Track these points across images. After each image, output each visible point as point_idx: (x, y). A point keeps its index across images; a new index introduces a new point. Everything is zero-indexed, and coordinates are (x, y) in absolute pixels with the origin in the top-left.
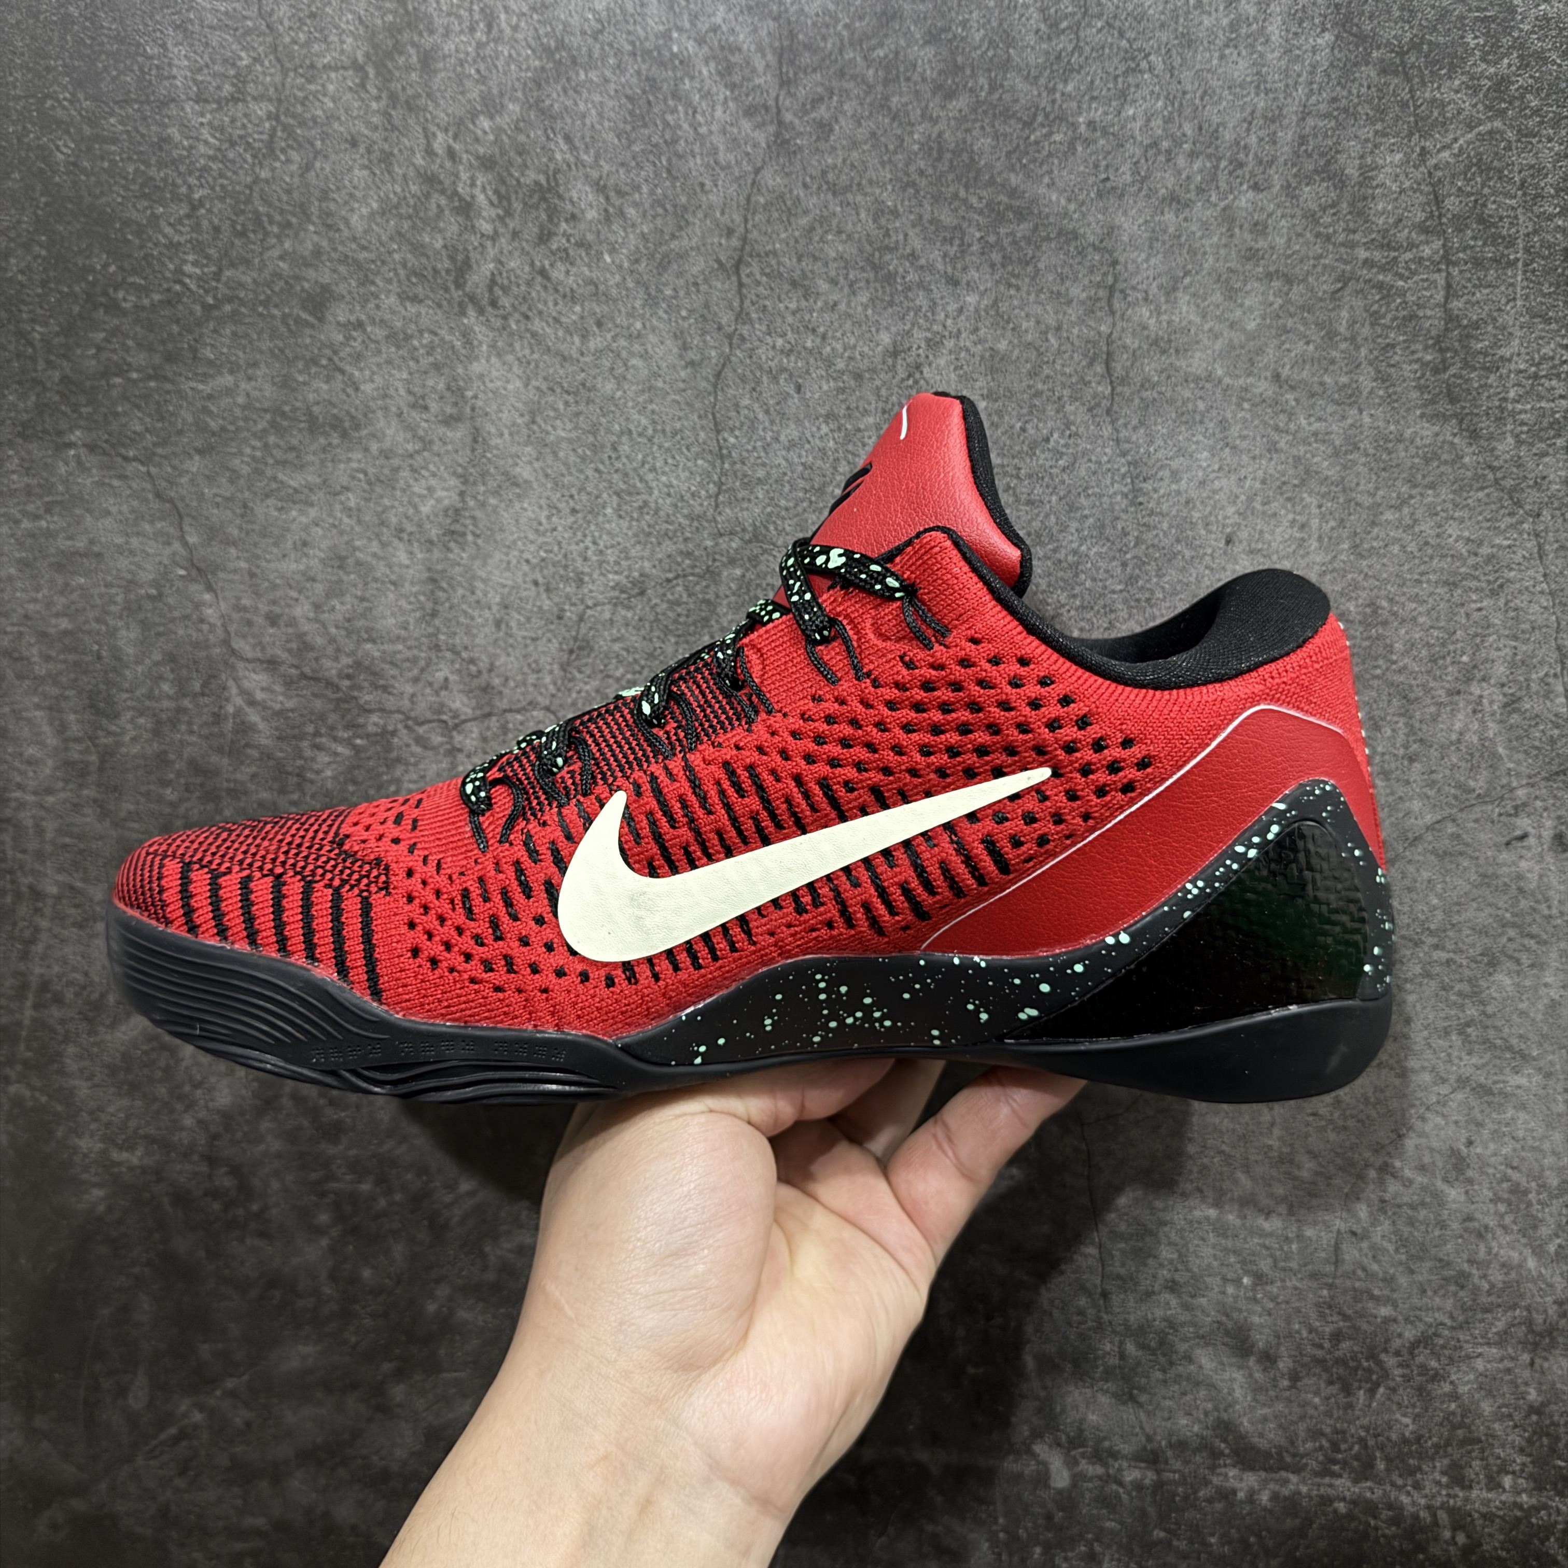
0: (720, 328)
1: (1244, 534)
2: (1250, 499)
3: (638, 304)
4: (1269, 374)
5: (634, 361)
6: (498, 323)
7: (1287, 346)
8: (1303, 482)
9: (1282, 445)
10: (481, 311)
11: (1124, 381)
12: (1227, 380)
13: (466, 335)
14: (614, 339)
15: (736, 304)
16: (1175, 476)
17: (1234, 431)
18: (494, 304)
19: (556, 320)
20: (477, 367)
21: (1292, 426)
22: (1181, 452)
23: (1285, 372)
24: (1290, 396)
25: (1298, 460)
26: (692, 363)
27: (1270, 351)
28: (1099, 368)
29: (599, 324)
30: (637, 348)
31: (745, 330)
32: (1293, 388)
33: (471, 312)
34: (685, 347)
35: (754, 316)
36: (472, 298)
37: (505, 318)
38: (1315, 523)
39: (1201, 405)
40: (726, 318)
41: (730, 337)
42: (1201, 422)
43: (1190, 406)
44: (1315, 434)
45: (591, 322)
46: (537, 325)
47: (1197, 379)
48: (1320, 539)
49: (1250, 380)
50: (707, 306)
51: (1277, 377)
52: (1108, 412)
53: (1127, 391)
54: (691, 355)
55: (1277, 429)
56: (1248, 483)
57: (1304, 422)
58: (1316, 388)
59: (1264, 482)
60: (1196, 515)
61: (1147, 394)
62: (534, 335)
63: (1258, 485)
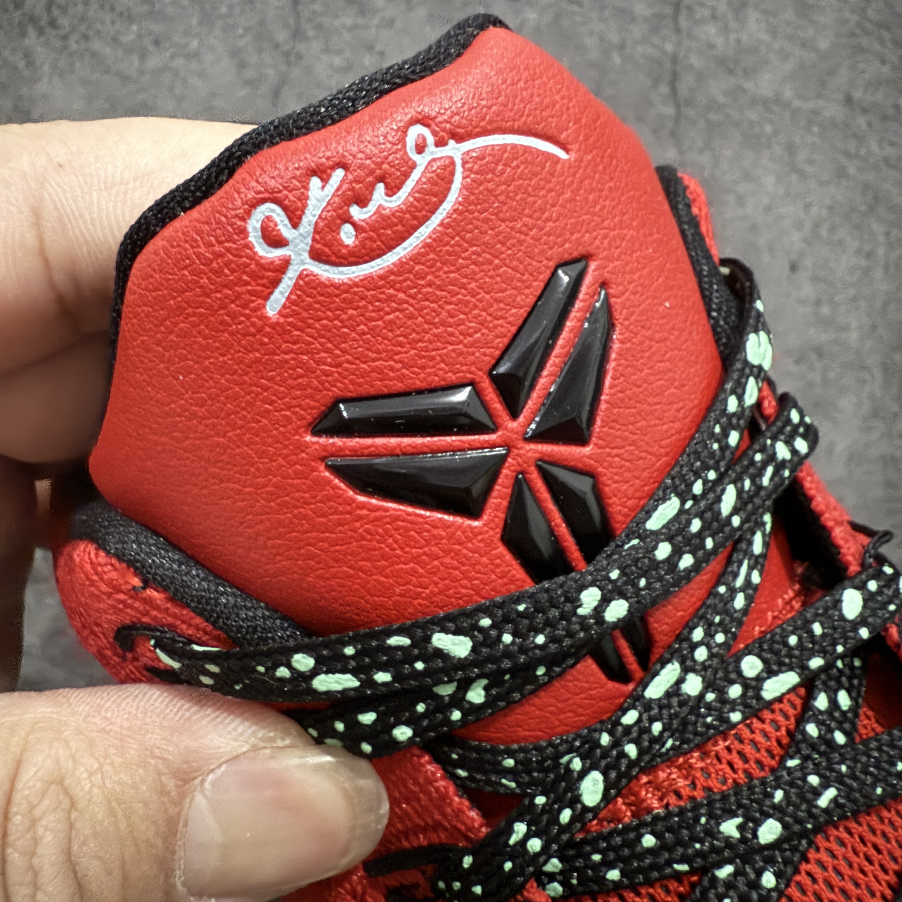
0: (277, 46)
1: (808, 262)
2: (816, 226)
3: (194, 21)
4: (841, 97)
5: (194, 81)
6: (58, 43)
7: (861, 66)
8: (872, 209)
9: (852, 171)
10: (41, 32)
11: (689, 102)
12: (797, 103)
13: (28, 55)
14: (173, 57)
15: (291, 21)
16: (741, 201)
17: (802, 155)
18: (53, 24)
19: (115, 40)
20: (42, 87)
21: (863, 152)
22: (747, 176)
23: (857, 95)
24: (862, 121)
25: (866, 187)
26: (249, 83)
27: (844, 71)
28: (664, 89)
29: (157, 43)
30: (194, 66)
31: (301, 47)
32: (865, 111)
33: (32, 33)
34: (242, 65)
35: (311, 33)
36: (33, 19)
37: (65, 38)
38: (881, 251)
39: (768, 129)
40: (282, 36)
41: (287, 54)
42: (769, 147)
43: (757, 129)
44: (886, 160)
45: (147, 42)
46: (96, 45)
47: (765, 102)
48: (886, 267)
49: (821, 103)
50: (262, 23)
51: (849, 100)
52: (673, 134)
53: (691, 112)
54: (250, 74)
55: (847, 154)
56: (814, 210)
57: (874, 147)
58: (891, 112)
59: (831, 208)
60: (761, 241)
61: (713, 116)
62: (94, 55)
63: (824, 212)
